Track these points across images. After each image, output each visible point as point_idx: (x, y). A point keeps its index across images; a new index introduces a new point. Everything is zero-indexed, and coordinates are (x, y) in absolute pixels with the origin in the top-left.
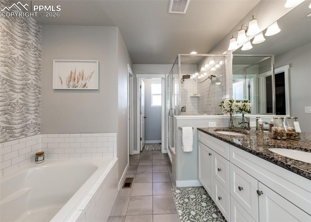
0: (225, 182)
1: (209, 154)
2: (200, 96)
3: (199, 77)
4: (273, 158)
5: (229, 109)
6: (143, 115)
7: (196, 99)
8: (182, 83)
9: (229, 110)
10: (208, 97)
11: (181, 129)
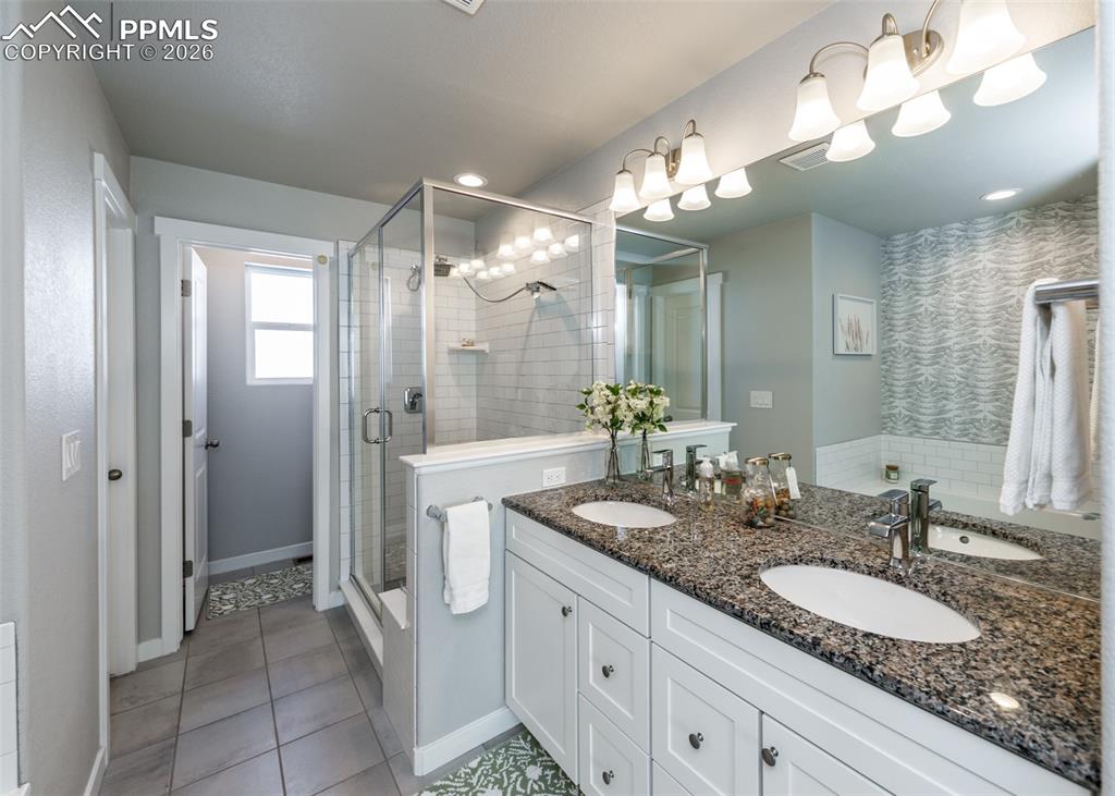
0: (631, 718)
1: (564, 609)
2: (487, 351)
3: (483, 275)
4: (816, 642)
5: (607, 419)
6: (199, 434)
7: (472, 359)
8: (413, 290)
9: (609, 424)
10: (523, 356)
11: (440, 518)
